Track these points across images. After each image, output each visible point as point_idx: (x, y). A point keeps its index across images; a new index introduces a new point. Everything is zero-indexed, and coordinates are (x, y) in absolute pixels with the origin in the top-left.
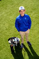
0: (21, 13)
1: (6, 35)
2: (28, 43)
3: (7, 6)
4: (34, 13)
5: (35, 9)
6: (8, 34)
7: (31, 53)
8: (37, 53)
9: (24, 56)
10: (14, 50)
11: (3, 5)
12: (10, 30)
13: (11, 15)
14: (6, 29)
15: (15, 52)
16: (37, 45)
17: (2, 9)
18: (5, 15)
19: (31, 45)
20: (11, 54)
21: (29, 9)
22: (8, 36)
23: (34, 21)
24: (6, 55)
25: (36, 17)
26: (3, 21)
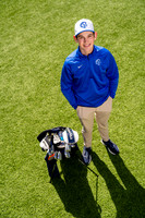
0: (82, 43)
1: (29, 121)
2: (109, 145)
3: (27, 18)
4: (124, 38)
5: (127, 25)
6: (35, 114)
7: (118, 178)
8: (138, 180)
9: (93, 190)
10: (60, 170)
11: (12, 14)
12: (44, 102)
13: (42, 46)
14: (26, 97)
15: (62, 177)
16: (140, 151)
17: (11, 26)
18: (23, 49)
19: (117, 152)
20: (51, 186)
21: (106, 26)
22: (37, 121)
23: (126, 66)
24: (33, 190)
25: (131, 53)
26: (17, 71)
